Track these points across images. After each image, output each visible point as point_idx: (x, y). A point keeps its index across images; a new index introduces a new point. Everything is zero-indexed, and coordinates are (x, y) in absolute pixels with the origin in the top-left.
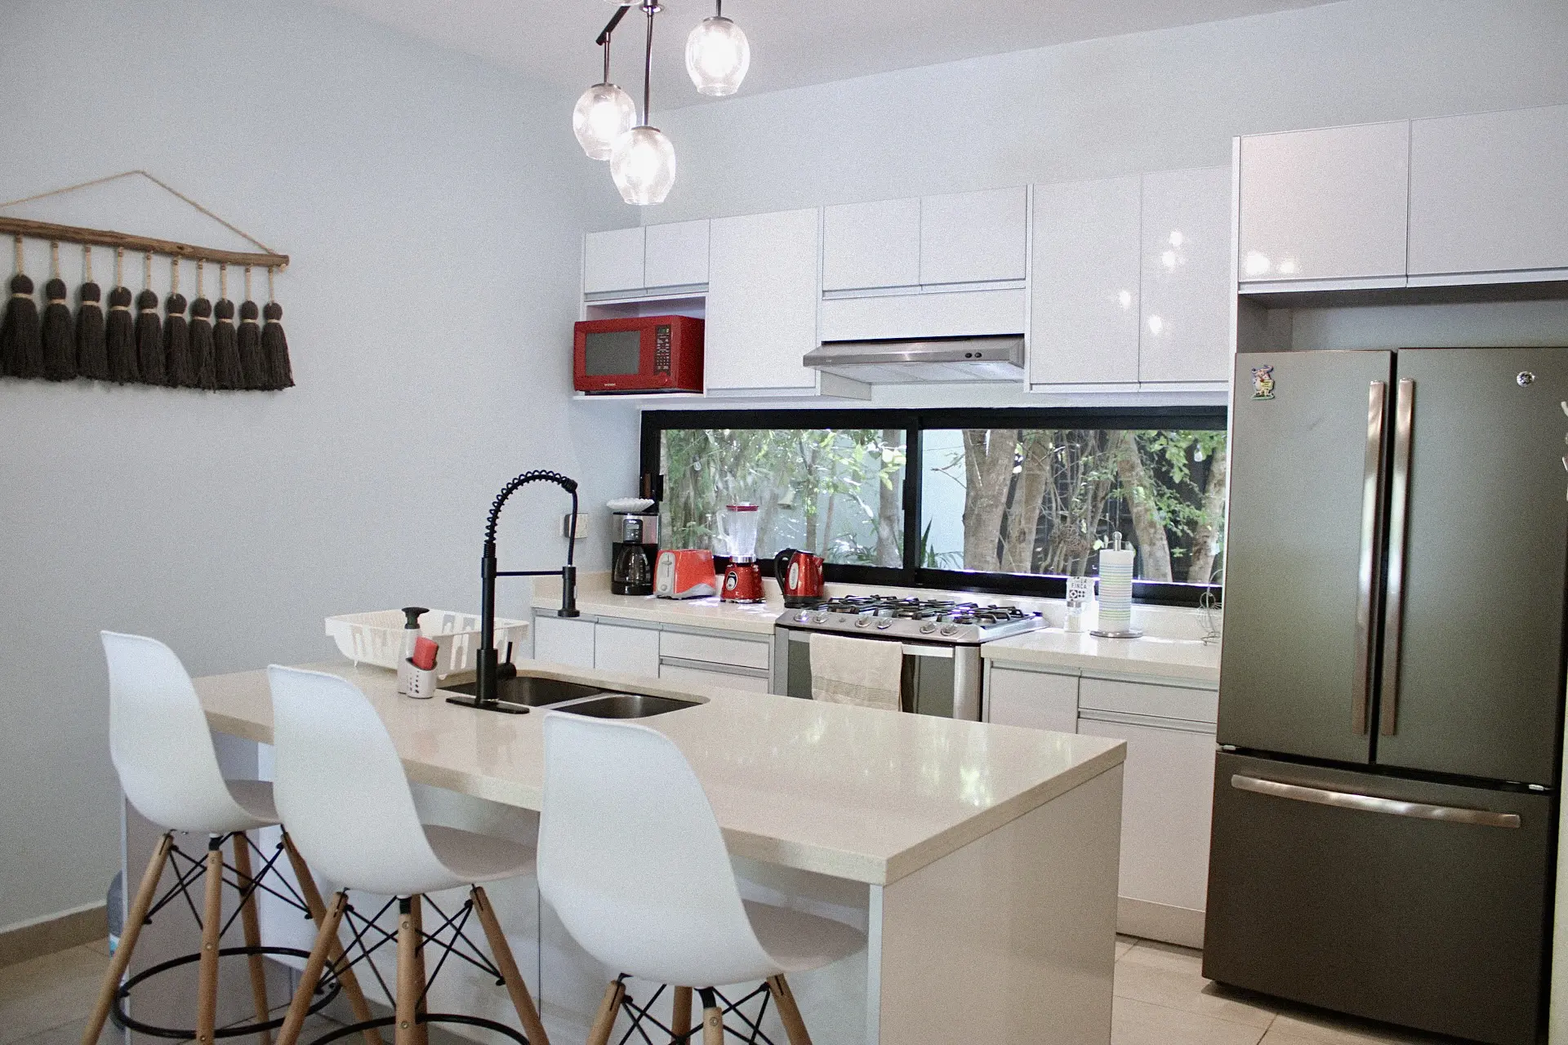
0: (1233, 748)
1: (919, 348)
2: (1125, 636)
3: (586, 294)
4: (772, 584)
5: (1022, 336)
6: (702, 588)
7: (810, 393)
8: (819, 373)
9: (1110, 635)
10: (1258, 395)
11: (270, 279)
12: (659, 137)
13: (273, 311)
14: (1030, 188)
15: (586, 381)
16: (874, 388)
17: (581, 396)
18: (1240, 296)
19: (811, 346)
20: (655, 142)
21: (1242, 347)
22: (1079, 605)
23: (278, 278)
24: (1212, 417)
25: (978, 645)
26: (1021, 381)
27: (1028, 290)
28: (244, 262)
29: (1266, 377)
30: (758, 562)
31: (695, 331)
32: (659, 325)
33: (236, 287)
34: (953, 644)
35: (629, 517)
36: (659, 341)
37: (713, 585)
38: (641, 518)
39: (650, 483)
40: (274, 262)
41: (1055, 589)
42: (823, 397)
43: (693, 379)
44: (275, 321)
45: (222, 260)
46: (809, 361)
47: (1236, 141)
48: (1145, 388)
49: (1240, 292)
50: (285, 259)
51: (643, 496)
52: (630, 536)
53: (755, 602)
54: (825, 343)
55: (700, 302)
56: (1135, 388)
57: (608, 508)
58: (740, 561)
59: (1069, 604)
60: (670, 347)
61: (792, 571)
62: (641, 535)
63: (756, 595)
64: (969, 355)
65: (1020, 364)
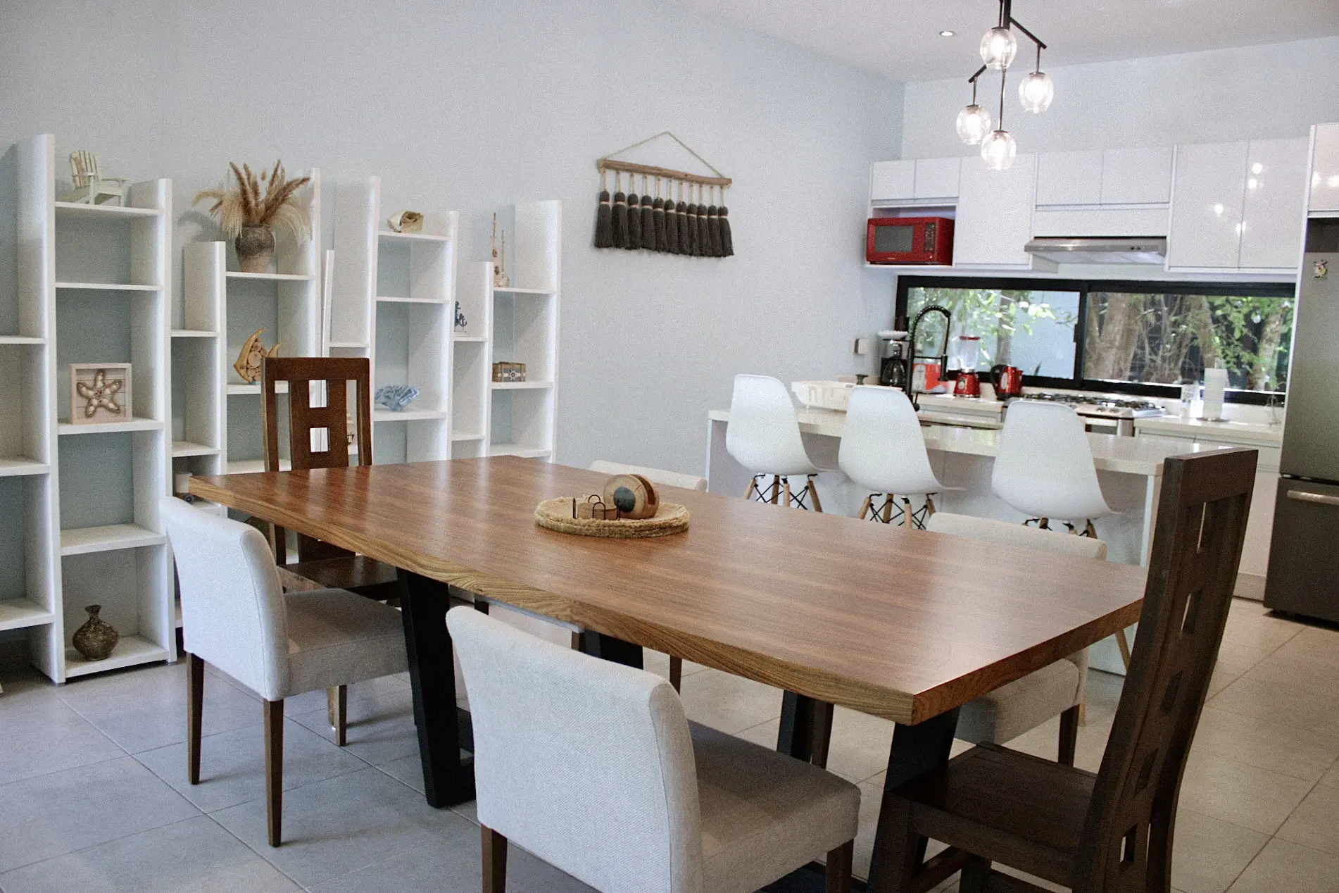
0: (1288, 476)
1: (1077, 243)
2: (1218, 420)
3: (873, 201)
4: (987, 388)
5: (1164, 238)
6: (940, 388)
7: (1025, 268)
8: (1031, 256)
9: (1209, 419)
10: (1316, 277)
11: (722, 193)
12: (1006, 135)
13: (723, 211)
14: (1176, 147)
15: (874, 256)
16: (1060, 266)
17: (868, 265)
18: (1310, 220)
19: (1028, 239)
20: (1005, 138)
21: (1309, 249)
22: (1189, 401)
23: (726, 191)
24: (1287, 289)
25: (1132, 419)
26: (1163, 264)
27: (1171, 211)
28: (710, 182)
29: (1322, 267)
30: (978, 373)
31: (947, 228)
32: (929, 222)
33: (707, 198)
34: (1116, 418)
35: (892, 342)
36: (927, 233)
37: (945, 386)
38: (901, 343)
39: (901, 319)
40: (724, 183)
41: (1175, 393)
42: (1033, 270)
43: (946, 256)
44: (724, 217)
45: (701, 181)
46: (1028, 249)
47: (1313, 127)
48: (1242, 271)
49: (1310, 217)
50: (730, 181)
51: (897, 329)
52: (891, 354)
53: (975, 397)
54: (1036, 238)
55: (953, 208)
56: (1236, 271)
57: (878, 337)
58: (967, 371)
59: (1184, 401)
60: (933, 237)
61: (1003, 379)
62: (901, 354)
63: (976, 392)
64: (1133, 248)
65: (1163, 254)
